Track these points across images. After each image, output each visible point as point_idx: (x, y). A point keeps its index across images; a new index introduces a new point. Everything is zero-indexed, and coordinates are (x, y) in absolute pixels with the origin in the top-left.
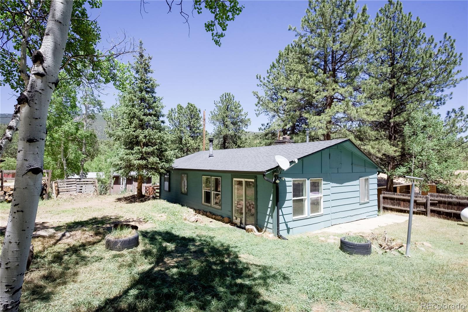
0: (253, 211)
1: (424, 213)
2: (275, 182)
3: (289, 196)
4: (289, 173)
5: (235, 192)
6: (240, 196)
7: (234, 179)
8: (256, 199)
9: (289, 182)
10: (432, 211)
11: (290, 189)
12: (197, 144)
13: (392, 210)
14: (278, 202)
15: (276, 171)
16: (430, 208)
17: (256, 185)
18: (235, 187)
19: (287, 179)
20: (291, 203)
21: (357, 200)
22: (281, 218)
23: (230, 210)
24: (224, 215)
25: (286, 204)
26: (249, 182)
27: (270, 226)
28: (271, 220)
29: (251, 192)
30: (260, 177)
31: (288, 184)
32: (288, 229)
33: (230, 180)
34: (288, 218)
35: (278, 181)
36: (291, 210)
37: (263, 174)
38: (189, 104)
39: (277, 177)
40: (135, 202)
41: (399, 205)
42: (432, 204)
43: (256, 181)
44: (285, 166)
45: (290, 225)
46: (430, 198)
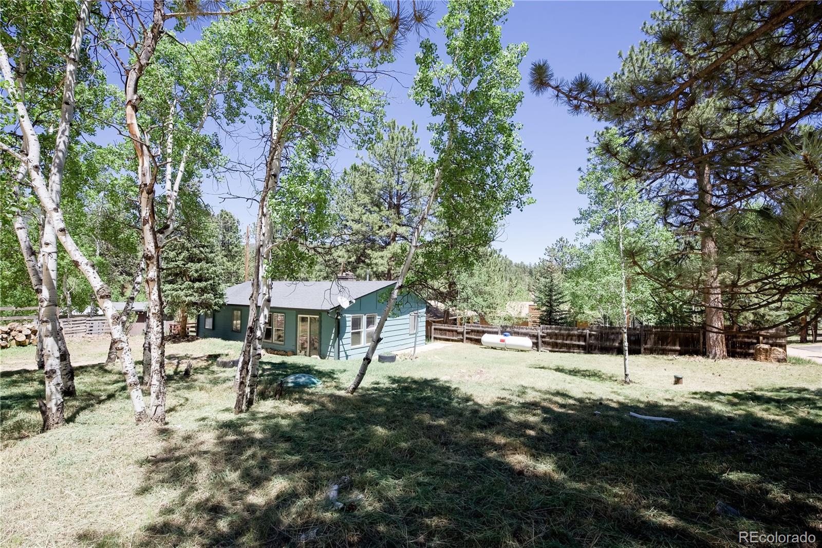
0: (317, 345)
1: (462, 341)
2: (337, 318)
3: (349, 329)
4: (349, 311)
5: (300, 328)
6: (304, 331)
7: (299, 316)
8: (320, 333)
9: (349, 318)
10: (467, 338)
11: (349, 324)
12: (235, 267)
13: (440, 339)
14: (339, 334)
15: (338, 309)
16: (466, 336)
17: (320, 321)
18: (300, 323)
19: (347, 315)
20: (349, 335)
21: (407, 331)
22: (341, 347)
23: (294, 344)
24: (287, 350)
25: (346, 336)
26: (315, 318)
27: (332, 354)
28: (332, 350)
29: (316, 326)
30: (324, 314)
31: (347, 319)
32: (347, 356)
33: (295, 317)
34: (347, 347)
35: (339, 317)
36: (350, 341)
37: (327, 311)
38: (222, 211)
39: (338, 314)
40: (179, 341)
41: (446, 334)
42: (467, 333)
43: (320, 317)
44: (346, 305)
45: (348, 353)
46: (466, 328)
